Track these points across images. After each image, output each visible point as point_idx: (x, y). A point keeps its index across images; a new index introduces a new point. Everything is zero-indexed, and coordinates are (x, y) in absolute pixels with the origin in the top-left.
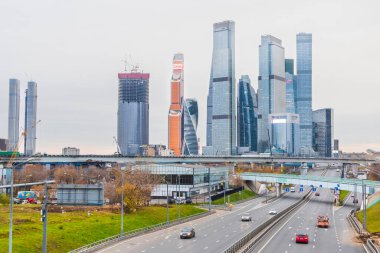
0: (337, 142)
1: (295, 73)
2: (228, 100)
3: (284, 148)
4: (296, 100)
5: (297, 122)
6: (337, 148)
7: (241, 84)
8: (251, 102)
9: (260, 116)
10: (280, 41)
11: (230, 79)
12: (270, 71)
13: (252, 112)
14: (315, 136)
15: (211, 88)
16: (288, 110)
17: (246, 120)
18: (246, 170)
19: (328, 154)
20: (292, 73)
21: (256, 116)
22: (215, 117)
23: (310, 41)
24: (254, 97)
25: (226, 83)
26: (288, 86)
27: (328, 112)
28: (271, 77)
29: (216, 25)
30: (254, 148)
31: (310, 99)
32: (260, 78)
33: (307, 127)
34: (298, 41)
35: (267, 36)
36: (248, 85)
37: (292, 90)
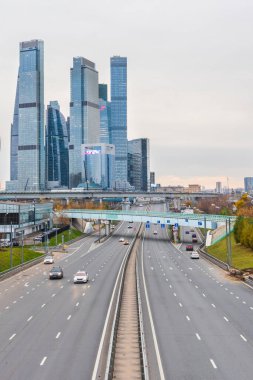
0: (153, 174)
1: (109, 100)
2: (36, 129)
3: (99, 182)
4: (110, 129)
5: (112, 153)
6: (153, 181)
7: (50, 110)
8: (60, 131)
9: (72, 147)
10: (93, 65)
11: (39, 105)
12: (83, 97)
13: (61, 142)
14: (131, 168)
15: (16, 114)
16: (102, 140)
17: (55, 151)
18: (65, 207)
19: (144, 188)
20: (106, 99)
21: (67, 146)
22: (21, 148)
23: (125, 65)
24: (64, 125)
25: (34, 110)
26: (101, 114)
27: (144, 143)
28: (84, 103)
29: (23, 45)
30: (65, 182)
31: (125, 128)
32: (72, 105)
33: (121, 159)
34: (113, 65)
35: (79, 59)
36: (57, 112)
37: (106, 118)
